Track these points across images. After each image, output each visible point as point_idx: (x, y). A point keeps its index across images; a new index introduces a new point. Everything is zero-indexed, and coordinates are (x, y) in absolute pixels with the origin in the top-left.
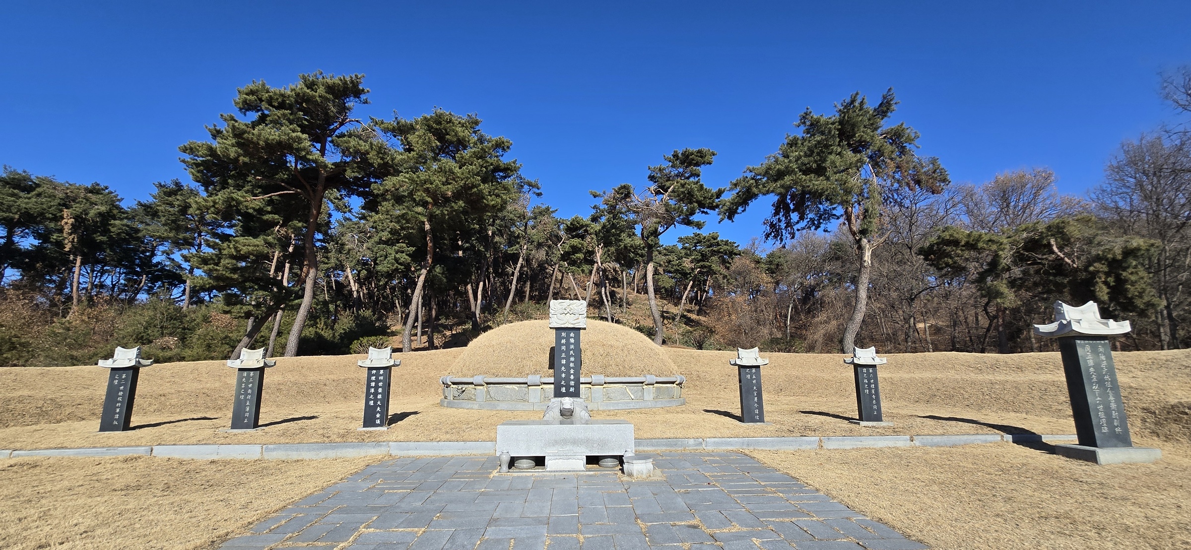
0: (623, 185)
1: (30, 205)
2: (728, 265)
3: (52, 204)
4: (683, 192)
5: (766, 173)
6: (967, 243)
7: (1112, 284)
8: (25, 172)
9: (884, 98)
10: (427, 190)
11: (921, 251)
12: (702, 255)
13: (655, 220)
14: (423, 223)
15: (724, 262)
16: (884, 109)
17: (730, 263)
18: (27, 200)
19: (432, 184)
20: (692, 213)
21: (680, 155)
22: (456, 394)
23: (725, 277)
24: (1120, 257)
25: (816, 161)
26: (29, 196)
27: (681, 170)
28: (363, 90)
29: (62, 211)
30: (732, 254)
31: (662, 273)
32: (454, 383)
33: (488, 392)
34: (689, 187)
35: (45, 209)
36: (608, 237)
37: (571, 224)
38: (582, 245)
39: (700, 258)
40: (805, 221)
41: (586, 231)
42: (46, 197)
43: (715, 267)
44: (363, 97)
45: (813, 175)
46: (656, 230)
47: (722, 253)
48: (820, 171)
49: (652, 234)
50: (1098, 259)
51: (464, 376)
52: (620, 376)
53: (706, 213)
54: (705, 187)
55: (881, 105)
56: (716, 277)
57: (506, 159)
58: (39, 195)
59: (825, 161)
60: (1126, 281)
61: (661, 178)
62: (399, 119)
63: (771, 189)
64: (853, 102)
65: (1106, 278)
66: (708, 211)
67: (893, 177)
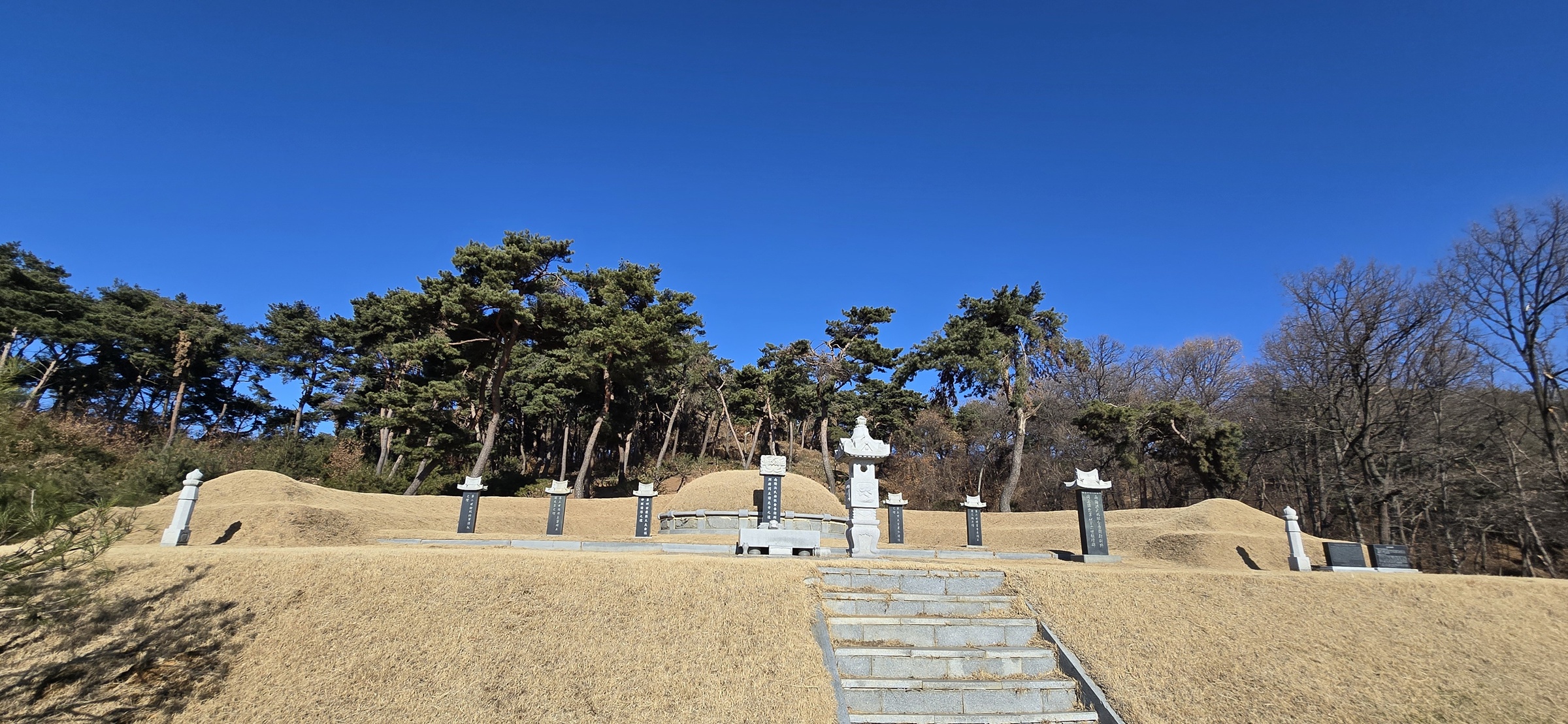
0: (801, 340)
1: (147, 325)
2: (912, 419)
3: (169, 324)
4: (860, 351)
5: (930, 350)
6: (1110, 417)
7: (1211, 459)
8: (136, 286)
9: (1033, 288)
10: (617, 344)
11: (1075, 422)
12: (883, 407)
13: (831, 376)
14: (602, 371)
15: (908, 416)
16: (1034, 297)
17: (915, 418)
18: (143, 320)
19: (623, 338)
20: (869, 371)
21: (858, 311)
22: (679, 524)
23: (908, 433)
24: (1213, 437)
25: (969, 345)
26: (144, 314)
27: (859, 326)
28: (569, 252)
29: (177, 332)
30: (916, 407)
31: (835, 424)
32: (676, 516)
33: (707, 521)
34: (866, 347)
35: (161, 331)
36: (780, 389)
37: (743, 373)
38: (754, 396)
39: (880, 410)
40: (972, 388)
41: (758, 381)
42: (162, 316)
43: (897, 421)
44: (567, 258)
45: (967, 356)
46: (832, 386)
47: (905, 405)
48: (973, 352)
49: (828, 391)
50: (1200, 438)
51: (686, 510)
52: (805, 513)
53: (883, 371)
54: (881, 347)
55: (1031, 294)
56: (898, 434)
57: (688, 311)
58: (154, 314)
59: (978, 343)
60: (1220, 457)
61: (838, 333)
62: (590, 272)
63: (933, 365)
64: (1005, 291)
65: (1206, 454)
66: (885, 369)
67: (1045, 355)
